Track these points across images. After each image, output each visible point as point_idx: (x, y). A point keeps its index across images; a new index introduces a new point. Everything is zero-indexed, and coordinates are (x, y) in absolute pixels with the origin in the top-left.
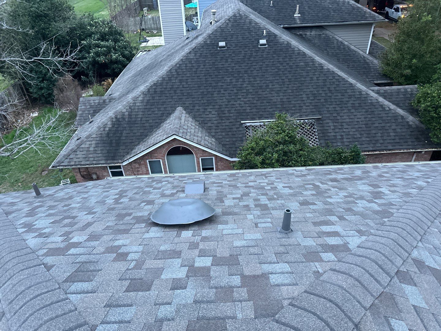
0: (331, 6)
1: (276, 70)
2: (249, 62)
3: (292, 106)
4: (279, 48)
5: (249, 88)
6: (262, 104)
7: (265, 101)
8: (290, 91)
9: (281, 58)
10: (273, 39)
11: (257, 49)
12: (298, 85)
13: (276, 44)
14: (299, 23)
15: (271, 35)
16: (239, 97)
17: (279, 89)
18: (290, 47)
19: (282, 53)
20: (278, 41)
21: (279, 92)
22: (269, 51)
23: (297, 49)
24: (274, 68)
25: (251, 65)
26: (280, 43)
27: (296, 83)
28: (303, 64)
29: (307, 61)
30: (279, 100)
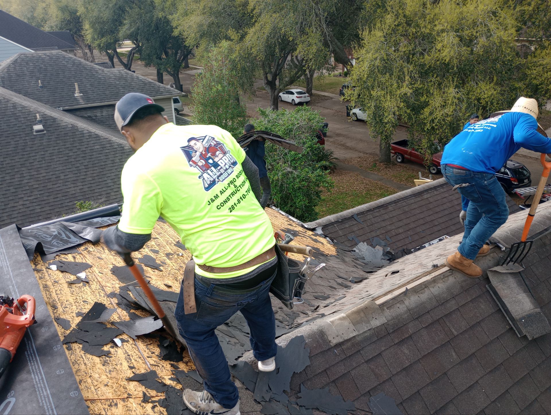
0: (118, 83)
1: (66, 158)
2: (25, 153)
3: (97, 194)
4: (63, 133)
5: (33, 183)
6: (56, 200)
7: (59, 195)
8: (90, 179)
9: (69, 143)
10: (51, 123)
11: (33, 137)
12: (98, 171)
13: (57, 128)
14: (83, 103)
15: (47, 118)
16: (20, 196)
17: (75, 179)
18: (77, 130)
19: (68, 138)
20: (59, 125)
21: (75, 182)
22: (50, 137)
23: (87, 132)
24: (62, 156)
25: (28, 156)
26: (63, 127)
27: (95, 168)
28: (98, 147)
29: (103, 143)
30: (78, 191)
